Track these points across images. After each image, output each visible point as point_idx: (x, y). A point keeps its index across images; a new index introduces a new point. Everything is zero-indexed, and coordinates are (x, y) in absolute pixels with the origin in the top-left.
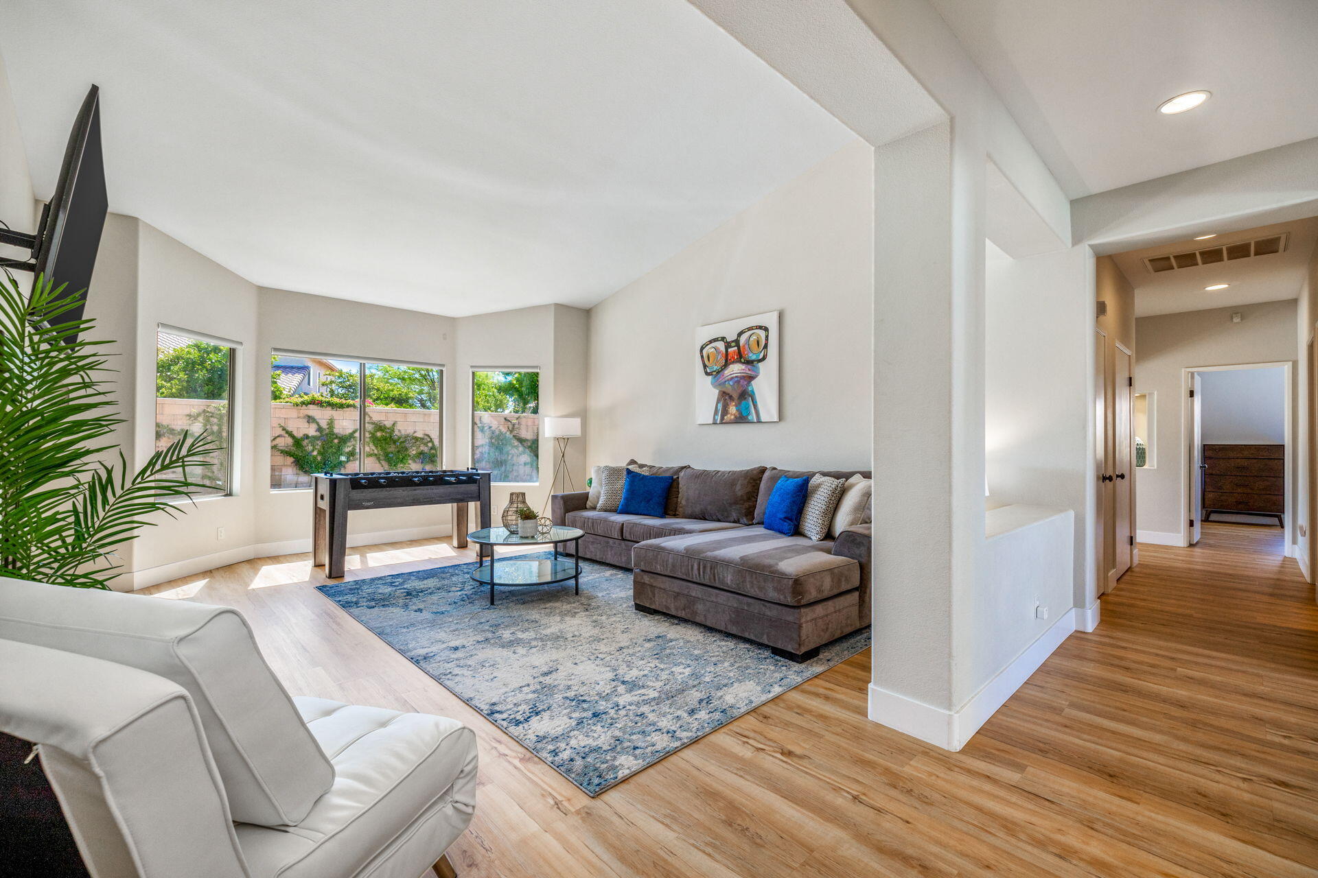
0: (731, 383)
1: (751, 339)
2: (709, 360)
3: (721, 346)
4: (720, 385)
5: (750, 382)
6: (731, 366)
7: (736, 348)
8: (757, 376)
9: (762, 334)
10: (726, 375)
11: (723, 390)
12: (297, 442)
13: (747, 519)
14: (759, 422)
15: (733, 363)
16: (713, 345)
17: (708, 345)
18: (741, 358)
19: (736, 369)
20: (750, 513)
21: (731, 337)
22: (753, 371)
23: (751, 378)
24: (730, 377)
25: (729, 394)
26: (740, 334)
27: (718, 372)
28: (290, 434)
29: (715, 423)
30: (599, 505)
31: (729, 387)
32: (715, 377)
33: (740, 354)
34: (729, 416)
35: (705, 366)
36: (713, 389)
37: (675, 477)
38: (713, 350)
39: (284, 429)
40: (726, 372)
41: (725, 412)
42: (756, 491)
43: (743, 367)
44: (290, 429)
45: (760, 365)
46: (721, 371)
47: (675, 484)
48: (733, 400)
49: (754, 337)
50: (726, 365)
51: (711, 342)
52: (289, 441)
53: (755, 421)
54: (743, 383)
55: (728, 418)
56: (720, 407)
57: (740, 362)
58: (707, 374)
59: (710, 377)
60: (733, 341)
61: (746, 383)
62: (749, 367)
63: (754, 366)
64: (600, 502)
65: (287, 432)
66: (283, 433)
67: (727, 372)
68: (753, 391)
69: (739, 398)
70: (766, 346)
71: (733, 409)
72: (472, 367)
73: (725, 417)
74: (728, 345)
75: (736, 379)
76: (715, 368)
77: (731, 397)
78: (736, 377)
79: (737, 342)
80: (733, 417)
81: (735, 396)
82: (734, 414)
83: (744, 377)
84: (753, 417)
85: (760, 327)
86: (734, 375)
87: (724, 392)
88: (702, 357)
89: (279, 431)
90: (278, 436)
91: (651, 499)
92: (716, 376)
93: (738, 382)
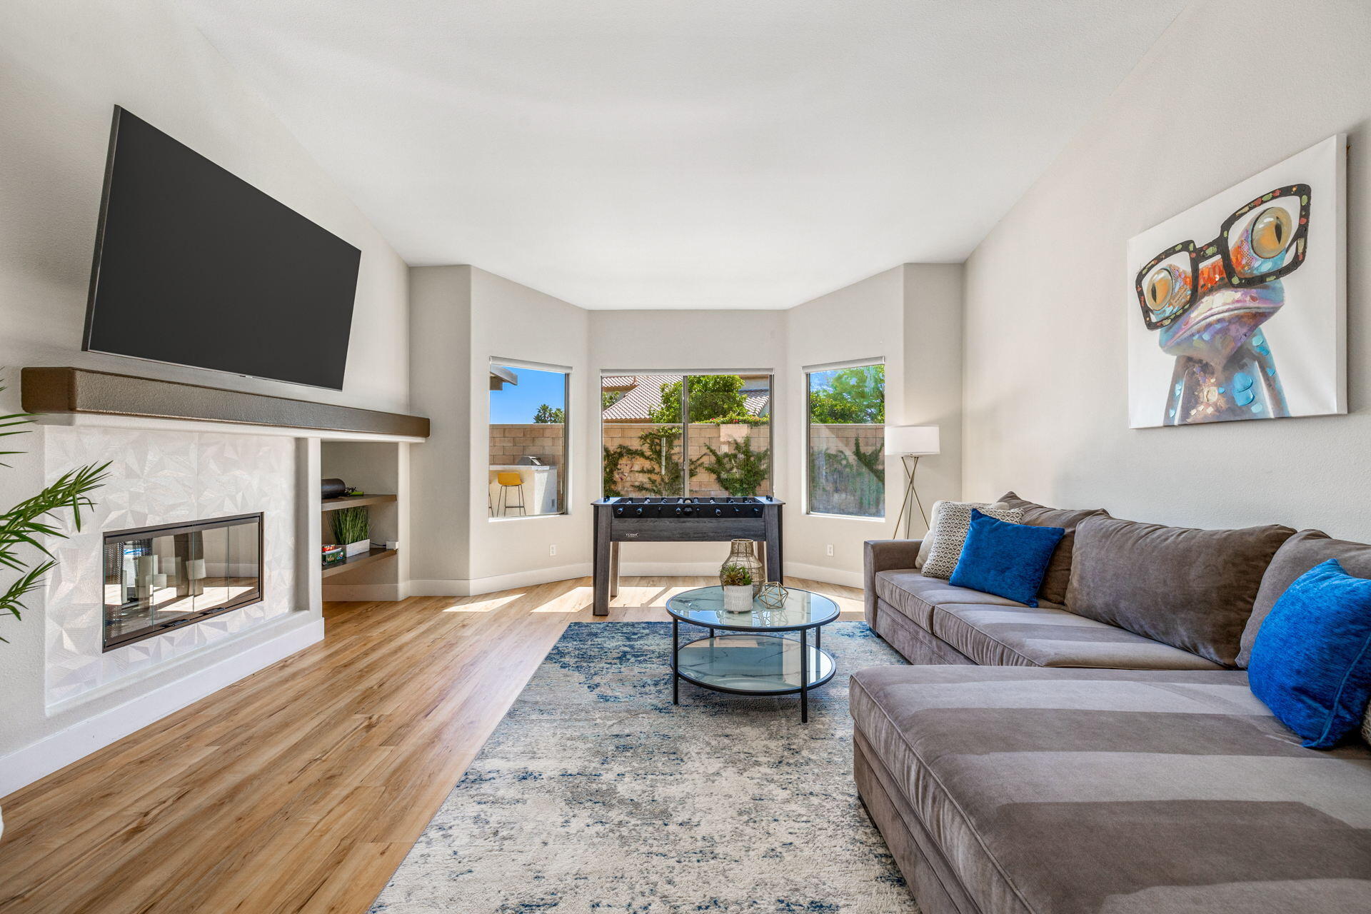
0: (1206, 337)
1: (1260, 226)
2: (1155, 299)
3: (1182, 262)
4: (1178, 344)
5: (1256, 325)
6: (1206, 299)
7: (1219, 257)
8: (1275, 310)
9: (1291, 205)
10: (1192, 322)
11: (1188, 354)
12: (719, 461)
13: (1218, 651)
14: (1283, 418)
15: (1211, 291)
16: (1164, 264)
17: (1153, 266)
18: (1230, 275)
19: (1220, 303)
20: (1228, 638)
21: (1204, 234)
22: (1266, 300)
23: (1258, 317)
24: (1204, 323)
25: (1200, 361)
26: (1227, 225)
27: (1176, 318)
28: (714, 452)
29: (1168, 426)
30: (925, 566)
31: (1200, 348)
32: (1167, 331)
33: (1228, 269)
34: (1201, 408)
35: (1146, 311)
36: (1164, 354)
37: (1068, 531)
38: (1165, 273)
39: (708, 448)
40: (1193, 315)
41: (1192, 399)
42: (1253, 586)
43: (1238, 295)
44: (713, 448)
45: (1285, 281)
46: (1181, 315)
47: (1066, 543)
48: (1213, 373)
49: (1268, 220)
50: (1194, 299)
51: (1159, 259)
52: (713, 459)
53: (1272, 416)
54: (1237, 331)
55: (1196, 414)
56: (1180, 390)
57: (1230, 285)
58: (1151, 326)
59: (1158, 331)
60: (1210, 245)
61: (1244, 330)
62: (1254, 292)
63: (1266, 287)
64: (928, 562)
65: (711, 451)
66: (708, 451)
67: (1198, 314)
68: (1264, 348)
69: (1226, 368)
70: (1302, 232)
71: (1211, 394)
72: (804, 367)
73: (1193, 412)
74: (1199, 256)
75: (1218, 326)
76: (1168, 310)
77: (1206, 368)
78: (1219, 321)
79: (1220, 244)
80: (1210, 410)
81: (1217, 362)
82: (1215, 405)
83: (1239, 318)
84: (1265, 406)
85: (1285, 192)
86: (1215, 318)
87: (1190, 359)
88: (1141, 294)
89: (705, 450)
90: (704, 455)
91: (1008, 568)
92: (1170, 327)
93: (1224, 332)
